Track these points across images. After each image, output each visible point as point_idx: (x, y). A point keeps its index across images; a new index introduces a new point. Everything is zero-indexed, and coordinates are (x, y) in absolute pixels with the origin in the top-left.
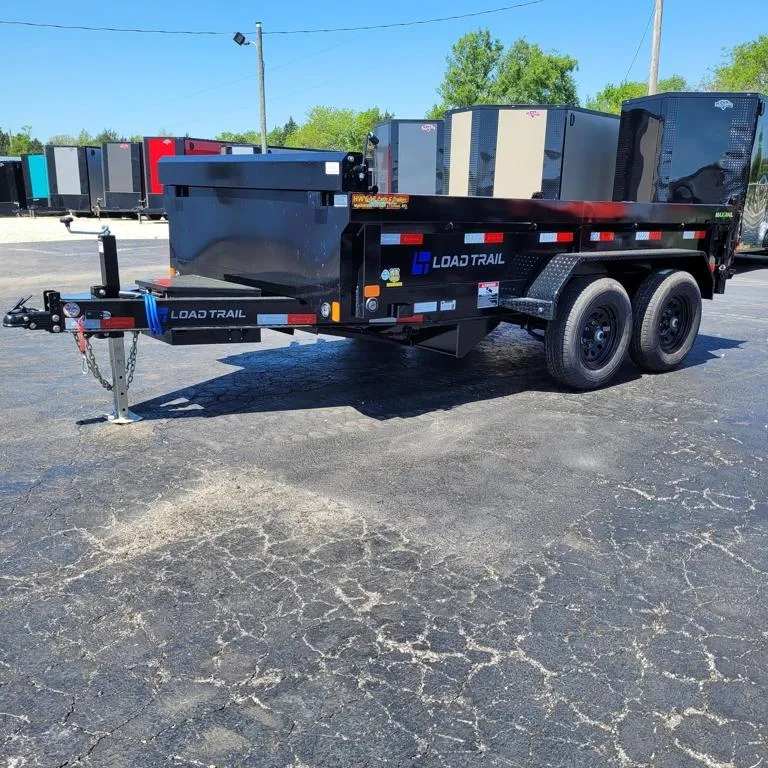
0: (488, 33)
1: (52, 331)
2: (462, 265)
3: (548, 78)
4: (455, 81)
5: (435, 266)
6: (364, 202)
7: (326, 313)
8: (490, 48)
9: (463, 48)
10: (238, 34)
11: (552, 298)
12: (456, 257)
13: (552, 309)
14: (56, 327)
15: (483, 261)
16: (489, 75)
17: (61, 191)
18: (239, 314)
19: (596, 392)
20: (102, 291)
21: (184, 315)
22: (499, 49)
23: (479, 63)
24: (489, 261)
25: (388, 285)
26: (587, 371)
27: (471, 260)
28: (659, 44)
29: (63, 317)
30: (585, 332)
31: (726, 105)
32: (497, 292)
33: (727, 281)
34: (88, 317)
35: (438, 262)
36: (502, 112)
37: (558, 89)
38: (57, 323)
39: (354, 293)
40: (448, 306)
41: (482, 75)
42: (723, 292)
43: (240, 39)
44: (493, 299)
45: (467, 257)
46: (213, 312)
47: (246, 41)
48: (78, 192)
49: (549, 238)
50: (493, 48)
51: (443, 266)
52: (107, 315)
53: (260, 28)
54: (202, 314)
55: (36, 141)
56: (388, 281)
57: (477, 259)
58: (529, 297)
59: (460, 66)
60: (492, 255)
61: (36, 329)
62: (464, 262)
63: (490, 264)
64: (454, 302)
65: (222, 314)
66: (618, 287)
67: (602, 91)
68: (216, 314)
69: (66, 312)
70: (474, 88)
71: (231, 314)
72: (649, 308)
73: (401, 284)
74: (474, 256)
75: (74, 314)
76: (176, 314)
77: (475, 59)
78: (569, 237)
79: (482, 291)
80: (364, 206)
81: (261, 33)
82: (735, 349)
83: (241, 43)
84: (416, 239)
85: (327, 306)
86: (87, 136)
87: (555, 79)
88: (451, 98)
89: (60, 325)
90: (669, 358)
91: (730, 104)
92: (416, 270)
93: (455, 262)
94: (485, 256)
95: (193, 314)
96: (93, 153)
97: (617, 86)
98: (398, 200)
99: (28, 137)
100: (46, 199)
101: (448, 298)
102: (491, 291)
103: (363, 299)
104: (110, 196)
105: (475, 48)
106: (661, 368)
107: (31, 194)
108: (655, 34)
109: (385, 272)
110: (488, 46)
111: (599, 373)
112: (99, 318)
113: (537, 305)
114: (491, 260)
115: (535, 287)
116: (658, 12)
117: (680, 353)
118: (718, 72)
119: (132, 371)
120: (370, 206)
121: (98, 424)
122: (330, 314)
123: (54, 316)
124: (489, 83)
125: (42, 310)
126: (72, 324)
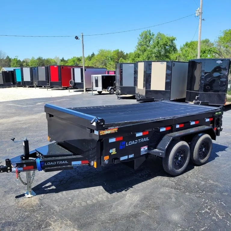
0: (150, 31)
1: (7, 172)
2: (135, 143)
3: (167, 43)
4: (140, 45)
5: (127, 145)
6: (103, 133)
7: (92, 164)
8: (150, 35)
9: (142, 35)
10: (76, 36)
11: (164, 151)
12: (133, 141)
13: (164, 154)
14: (9, 171)
15: (142, 141)
16: (151, 42)
17: (25, 80)
18: (66, 162)
19: (179, 176)
20: (24, 158)
21: (49, 164)
22: (153, 35)
23: (147, 39)
24: (144, 140)
25: (112, 154)
26: (176, 170)
27: (138, 141)
28: (201, 34)
29: (11, 167)
30: (176, 157)
31: (220, 62)
32: (147, 149)
33: (220, 132)
34: (19, 167)
35: (128, 144)
36: (153, 63)
37: (171, 46)
38: (9, 170)
39: (101, 159)
40: (131, 156)
41: (148, 42)
42: (219, 135)
43: (77, 38)
44: (145, 151)
45: (137, 140)
46: (58, 162)
47: (79, 38)
48: (30, 80)
49: (163, 130)
50: (152, 35)
51: (129, 145)
52: (25, 166)
53: (83, 35)
54: (55, 163)
55: (19, 60)
56: (112, 153)
57: (140, 140)
58: (157, 149)
59: (142, 40)
60: (145, 138)
61: (3, 172)
62: (136, 142)
63: (144, 141)
64: (133, 154)
65: (61, 162)
66: (185, 143)
67: (185, 44)
68: (59, 163)
69: (12, 166)
70: (146, 47)
71: (63, 162)
72: (195, 147)
73: (116, 153)
74: (139, 140)
75: (15, 166)
76: (46, 164)
77: (146, 38)
78: (169, 128)
79: (142, 149)
80: (103, 134)
81: (83, 36)
82: (224, 151)
83: (77, 39)
84: (121, 138)
85: (93, 162)
86: (34, 58)
87: (169, 43)
88: (139, 49)
89: (10, 170)
90: (202, 161)
91: (221, 62)
92: (121, 147)
93: (133, 142)
94: (143, 139)
95: (52, 163)
96: (34, 69)
97: (189, 42)
98: (114, 130)
99: (17, 59)
100: (20, 82)
101: (131, 154)
102: (145, 149)
103: (104, 161)
104: (39, 82)
105: (146, 35)
106: (200, 164)
107: (16, 81)
108: (199, 31)
109: (111, 150)
110: (150, 34)
111: (180, 170)
112: (22, 167)
113: (159, 153)
114: (145, 140)
115: (159, 146)
116: (200, 25)
117: (206, 158)
118: (219, 38)
119: (34, 177)
120: (105, 134)
121: (22, 197)
122: (94, 165)
123: (8, 168)
124: (150, 45)
125: (5, 165)
126: (14, 169)
